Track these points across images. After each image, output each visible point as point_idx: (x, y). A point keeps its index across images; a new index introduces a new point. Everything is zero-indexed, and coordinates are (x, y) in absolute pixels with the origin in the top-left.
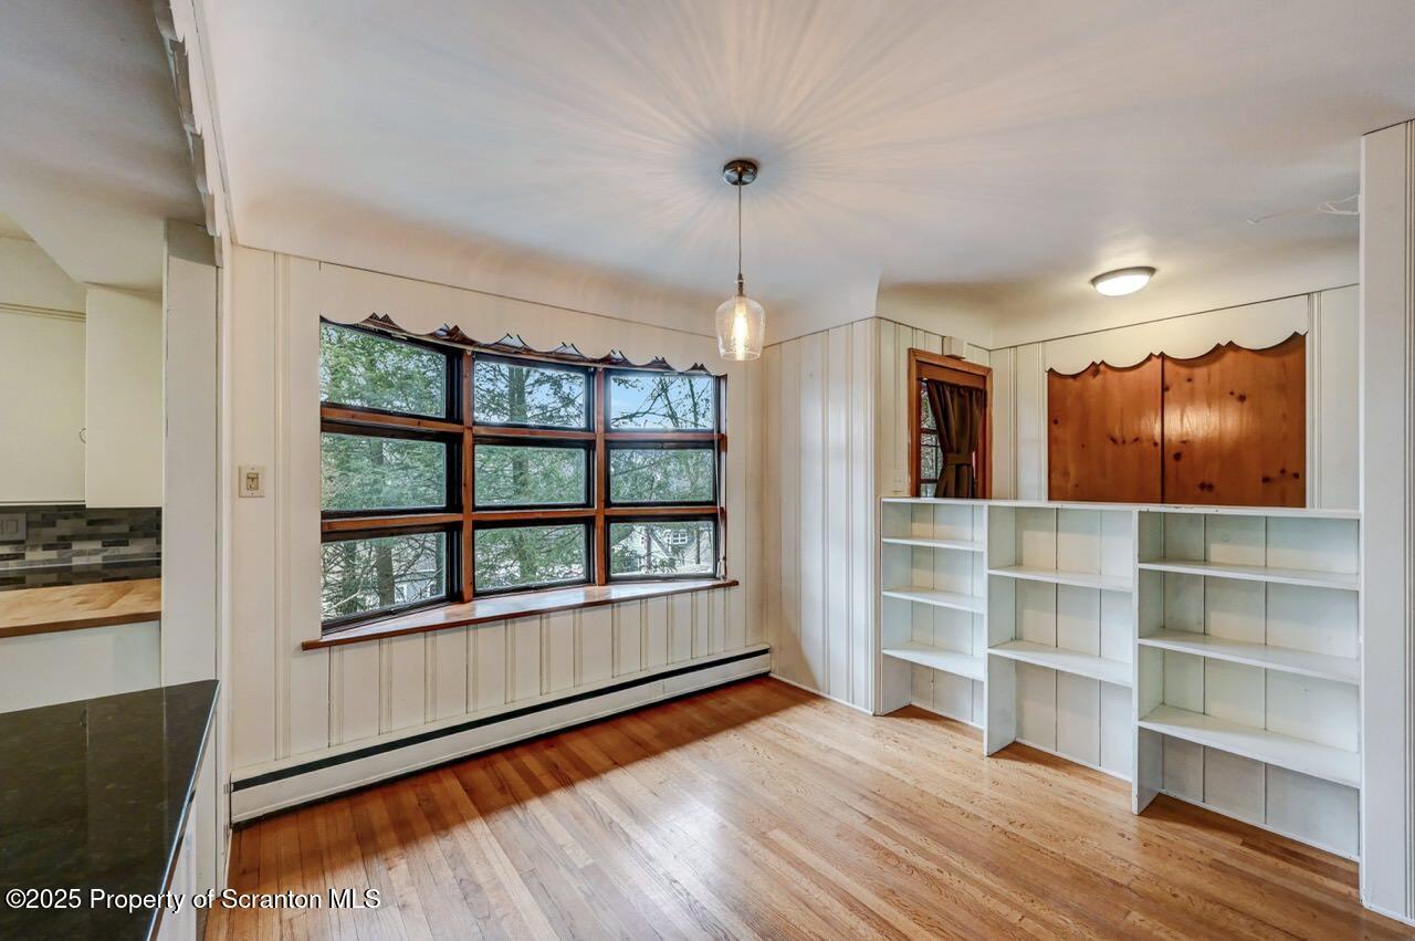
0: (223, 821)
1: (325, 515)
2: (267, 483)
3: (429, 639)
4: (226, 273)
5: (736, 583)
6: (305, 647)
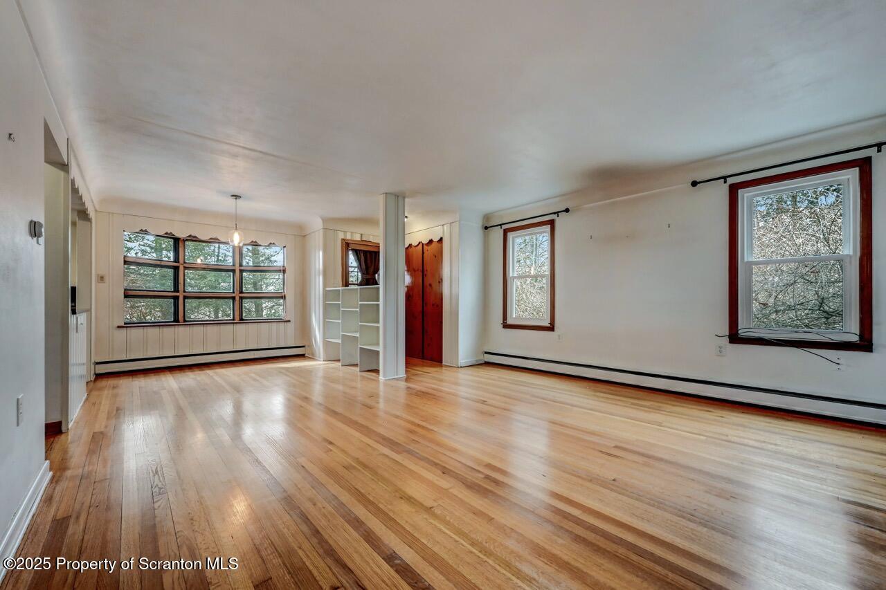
0: (93, 372)
1: (125, 290)
2: (106, 279)
3: (161, 330)
4: (94, 225)
5: (289, 321)
6: (118, 327)
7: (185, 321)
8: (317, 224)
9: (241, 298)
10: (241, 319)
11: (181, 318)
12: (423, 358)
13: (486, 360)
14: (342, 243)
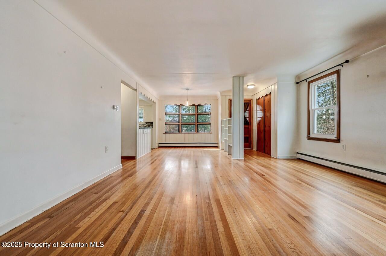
1: (165, 122)
2: (161, 119)
3: (175, 134)
5: (212, 133)
6: (164, 133)
7: (181, 132)
8: (219, 94)
9: (197, 124)
10: (197, 132)
11: (180, 132)
12: (264, 152)
13: (298, 157)
14: (229, 101)
